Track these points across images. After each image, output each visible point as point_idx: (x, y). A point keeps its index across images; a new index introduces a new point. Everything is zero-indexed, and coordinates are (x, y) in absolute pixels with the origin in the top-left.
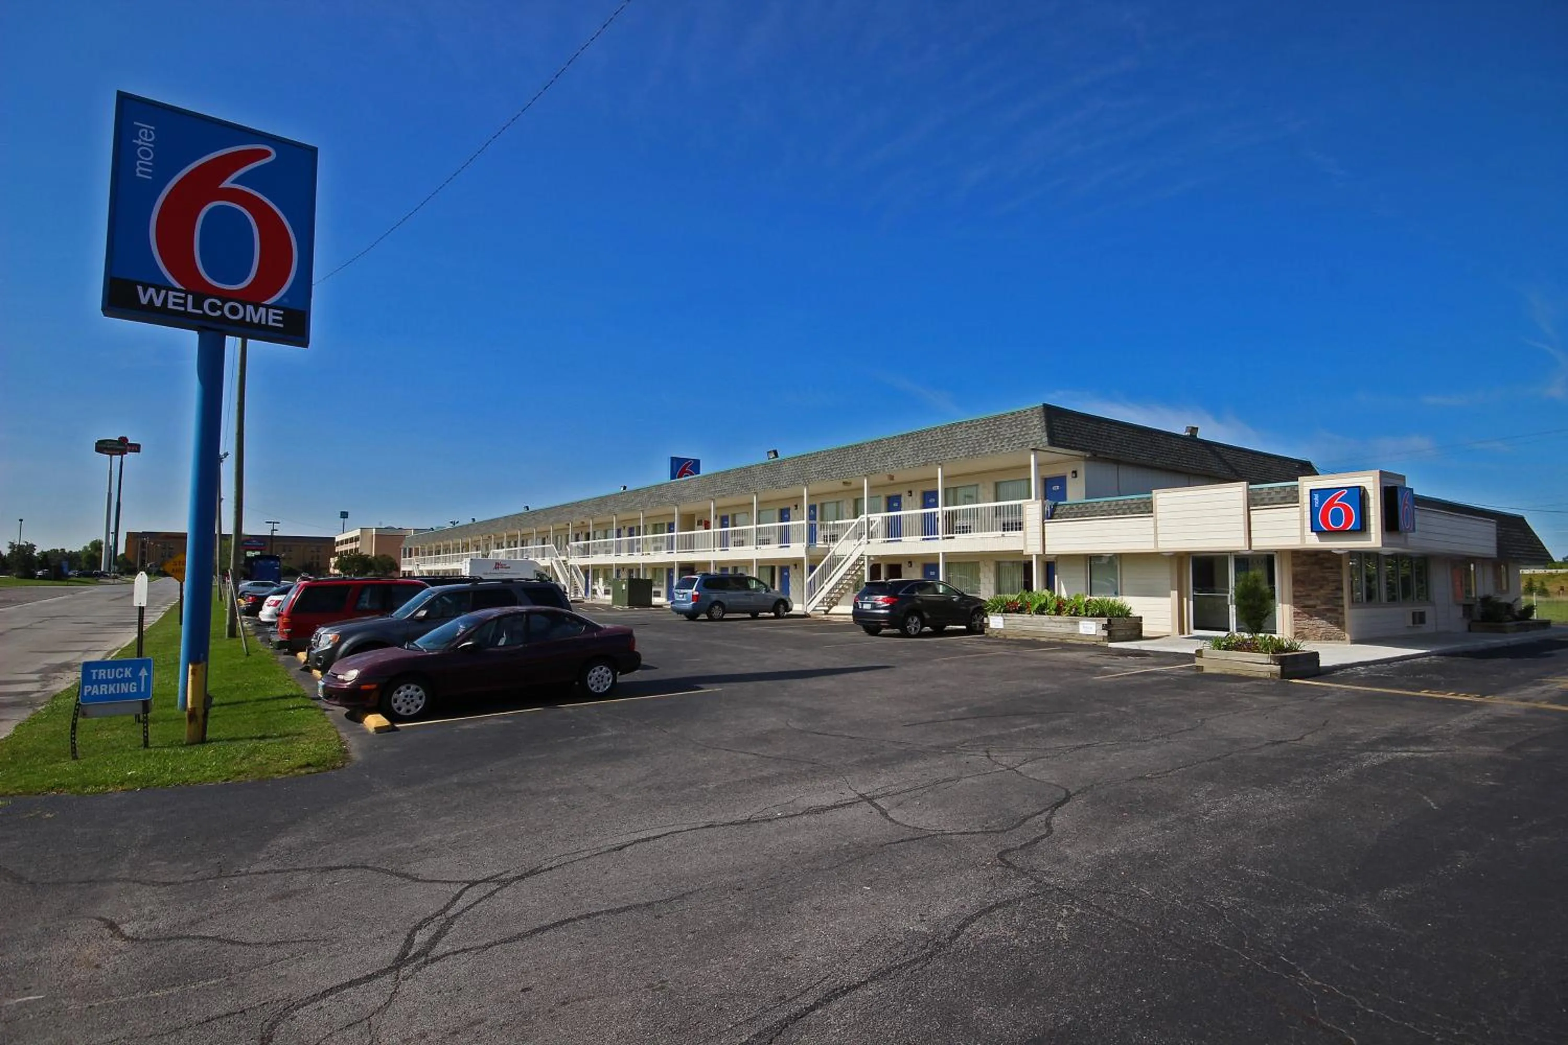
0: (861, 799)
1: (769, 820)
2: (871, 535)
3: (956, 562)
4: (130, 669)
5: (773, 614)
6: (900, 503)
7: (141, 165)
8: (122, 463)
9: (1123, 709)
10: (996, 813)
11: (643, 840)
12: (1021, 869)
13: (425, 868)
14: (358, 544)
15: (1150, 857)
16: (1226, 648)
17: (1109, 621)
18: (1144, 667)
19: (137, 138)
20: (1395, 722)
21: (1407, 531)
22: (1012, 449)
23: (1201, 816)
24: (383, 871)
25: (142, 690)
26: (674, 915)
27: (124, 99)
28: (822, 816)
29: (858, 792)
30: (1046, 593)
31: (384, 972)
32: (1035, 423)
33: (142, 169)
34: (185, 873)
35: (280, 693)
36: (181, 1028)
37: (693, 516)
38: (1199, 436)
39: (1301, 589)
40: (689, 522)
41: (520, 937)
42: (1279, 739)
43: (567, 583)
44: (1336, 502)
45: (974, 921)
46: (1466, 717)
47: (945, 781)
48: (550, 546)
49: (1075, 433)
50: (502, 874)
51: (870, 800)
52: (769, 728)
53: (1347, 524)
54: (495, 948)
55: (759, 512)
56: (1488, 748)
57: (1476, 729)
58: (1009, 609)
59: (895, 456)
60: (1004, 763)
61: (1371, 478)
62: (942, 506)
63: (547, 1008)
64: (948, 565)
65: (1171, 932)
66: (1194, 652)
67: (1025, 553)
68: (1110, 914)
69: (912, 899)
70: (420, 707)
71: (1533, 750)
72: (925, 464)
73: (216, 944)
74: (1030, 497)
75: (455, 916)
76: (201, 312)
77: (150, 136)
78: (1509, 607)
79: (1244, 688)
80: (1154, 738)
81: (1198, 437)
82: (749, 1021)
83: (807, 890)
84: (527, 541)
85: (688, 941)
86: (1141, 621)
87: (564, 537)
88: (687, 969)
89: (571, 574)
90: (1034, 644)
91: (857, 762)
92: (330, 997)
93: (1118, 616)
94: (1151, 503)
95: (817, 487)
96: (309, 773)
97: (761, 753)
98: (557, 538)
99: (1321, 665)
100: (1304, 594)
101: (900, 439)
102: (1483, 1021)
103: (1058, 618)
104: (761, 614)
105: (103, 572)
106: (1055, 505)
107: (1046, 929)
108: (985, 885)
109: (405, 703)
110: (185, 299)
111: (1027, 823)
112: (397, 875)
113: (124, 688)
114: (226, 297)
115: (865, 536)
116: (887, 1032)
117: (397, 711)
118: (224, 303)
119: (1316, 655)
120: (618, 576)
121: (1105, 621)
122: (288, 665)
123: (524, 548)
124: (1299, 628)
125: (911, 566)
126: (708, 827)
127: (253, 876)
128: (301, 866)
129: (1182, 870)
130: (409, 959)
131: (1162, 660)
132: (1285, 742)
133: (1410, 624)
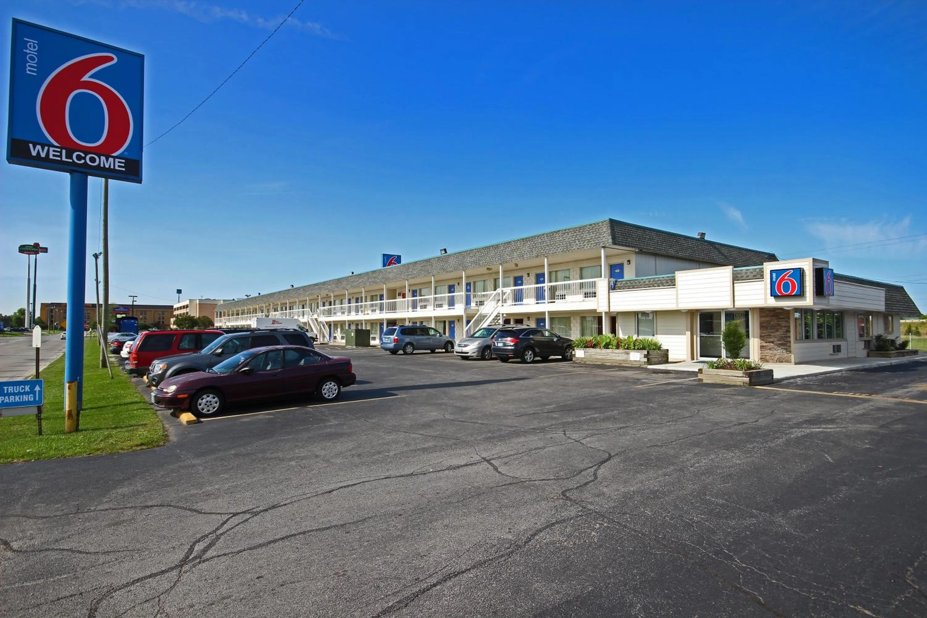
0: (483, 460)
1: (425, 474)
2: (505, 301)
3: (555, 317)
4: (29, 386)
5: (444, 350)
6: (522, 281)
7: (30, 66)
8: (36, 259)
9: (651, 405)
10: (565, 467)
11: (345, 487)
12: (575, 501)
13: (205, 506)
14: (188, 310)
15: (654, 492)
16: (717, 368)
17: (648, 352)
18: (668, 380)
19: (27, 48)
20: (814, 410)
21: (829, 295)
22: (590, 247)
23: (689, 467)
24: (181, 508)
25: (37, 399)
26: (358, 531)
27: (16, 23)
28: (457, 471)
29: (482, 456)
30: (611, 336)
31: (172, 569)
32: (604, 230)
33: (31, 69)
34: (56, 511)
35: (129, 400)
36: (41, 604)
37: (395, 290)
38: (707, 238)
39: (765, 332)
40: (393, 293)
41: (260, 546)
42: (742, 422)
43: (318, 332)
44: (786, 278)
45: (541, 532)
46: (857, 407)
47: (536, 449)
48: (307, 309)
49: (629, 236)
50: (254, 508)
51: (488, 461)
52: (433, 419)
53: (793, 291)
54: (244, 553)
55: (436, 288)
56: (868, 426)
57: (863, 415)
58: (587, 345)
59: (519, 252)
60: (573, 438)
61: (807, 263)
62: (547, 283)
63: (271, 589)
64: (552, 319)
65: (660, 536)
66: (697, 371)
67: (598, 311)
68: (625, 526)
69: (505, 520)
70: (216, 409)
71: (895, 427)
72: (537, 257)
73: (70, 553)
74: (601, 277)
75: (221, 534)
76: (71, 161)
77: (34, 47)
78: (893, 342)
79: (727, 391)
80: (668, 422)
81: (705, 239)
82: (394, 594)
83: (442, 515)
84: (293, 306)
85: (364, 546)
86: (668, 352)
87: (316, 305)
88: (361, 563)
89: (320, 327)
90: (602, 367)
91: (483, 438)
92: (137, 584)
93: (654, 349)
94: (675, 279)
95: (471, 272)
96: (142, 449)
97: (425, 434)
98: (311, 304)
99: (774, 377)
100: (766, 334)
101: (522, 241)
102: (842, 587)
103: (617, 351)
104: (437, 351)
105: (27, 328)
106: (616, 281)
107: (584, 536)
108: (551, 510)
109: (206, 406)
110: (61, 152)
111: (583, 473)
112: (189, 510)
113: (25, 398)
114: (87, 151)
115: (500, 302)
116: (478, 598)
117: (201, 411)
118: (86, 155)
119: (771, 371)
120: (349, 328)
121: (645, 352)
122: (137, 384)
123: (291, 311)
124: (763, 356)
125: (529, 320)
126: (386, 478)
127: (98, 512)
128: (130, 505)
129: (672, 500)
130: (190, 560)
131: (679, 375)
132: (747, 423)
133: (832, 352)
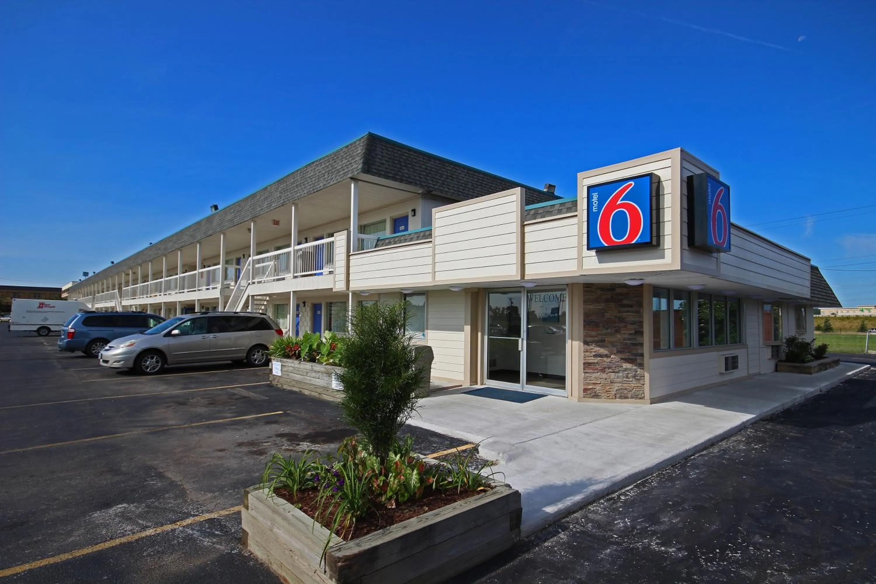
22: (337, 180)
44: (620, 201)
49: (406, 166)
53: (633, 234)
58: (291, 353)
61: (668, 163)
62: (294, 246)
78: (808, 346)
106: (378, 240)
115: (251, 277)
133: (723, 370)
